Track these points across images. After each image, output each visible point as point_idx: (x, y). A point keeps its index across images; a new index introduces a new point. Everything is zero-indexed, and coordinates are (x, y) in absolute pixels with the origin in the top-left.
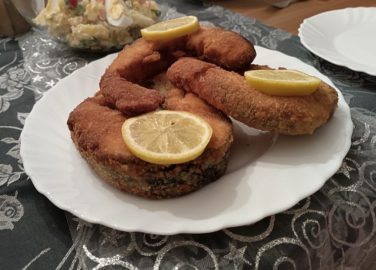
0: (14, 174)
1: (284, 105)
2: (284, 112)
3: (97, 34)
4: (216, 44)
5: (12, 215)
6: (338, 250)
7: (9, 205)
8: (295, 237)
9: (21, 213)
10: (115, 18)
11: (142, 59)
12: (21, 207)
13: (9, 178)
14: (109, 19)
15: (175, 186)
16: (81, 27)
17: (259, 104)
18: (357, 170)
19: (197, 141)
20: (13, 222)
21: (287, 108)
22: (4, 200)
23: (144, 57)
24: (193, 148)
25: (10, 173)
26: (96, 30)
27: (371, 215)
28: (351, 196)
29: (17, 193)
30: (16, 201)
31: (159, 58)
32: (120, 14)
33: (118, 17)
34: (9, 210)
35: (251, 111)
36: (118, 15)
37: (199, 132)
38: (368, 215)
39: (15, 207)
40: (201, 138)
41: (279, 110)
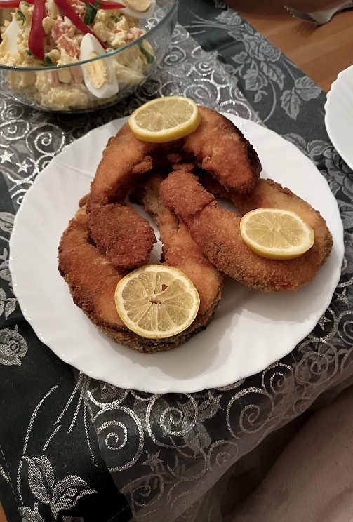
0: (8, 301)
1: (271, 273)
2: (270, 280)
3: (73, 104)
4: (216, 161)
5: (17, 349)
6: (301, 386)
7: (11, 339)
8: (262, 388)
9: (25, 349)
10: (95, 86)
11: (132, 169)
12: (23, 341)
13: (5, 306)
14: (88, 84)
15: (165, 346)
16: (52, 96)
17: (249, 269)
18: (333, 321)
19: (184, 316)
20: (19, 358)
21: (274, 276)
22: (6, 334)
23: (134, 164)
24: (180, 324)
25: (4, 299)
26: (71, 99)
27: (335, 361)
28: (321, 346)
29: (17, 327)
30: (18, 335)
31: (151, 168)
32: (102, 83)
33: (99, 86)
34: (13, 344)
35: (240, 274)
36: (99, 84)
37: (187, 303)
38: (332, 361)
39: (17, 341)
40: (189, 312)
41: (265, 279)
